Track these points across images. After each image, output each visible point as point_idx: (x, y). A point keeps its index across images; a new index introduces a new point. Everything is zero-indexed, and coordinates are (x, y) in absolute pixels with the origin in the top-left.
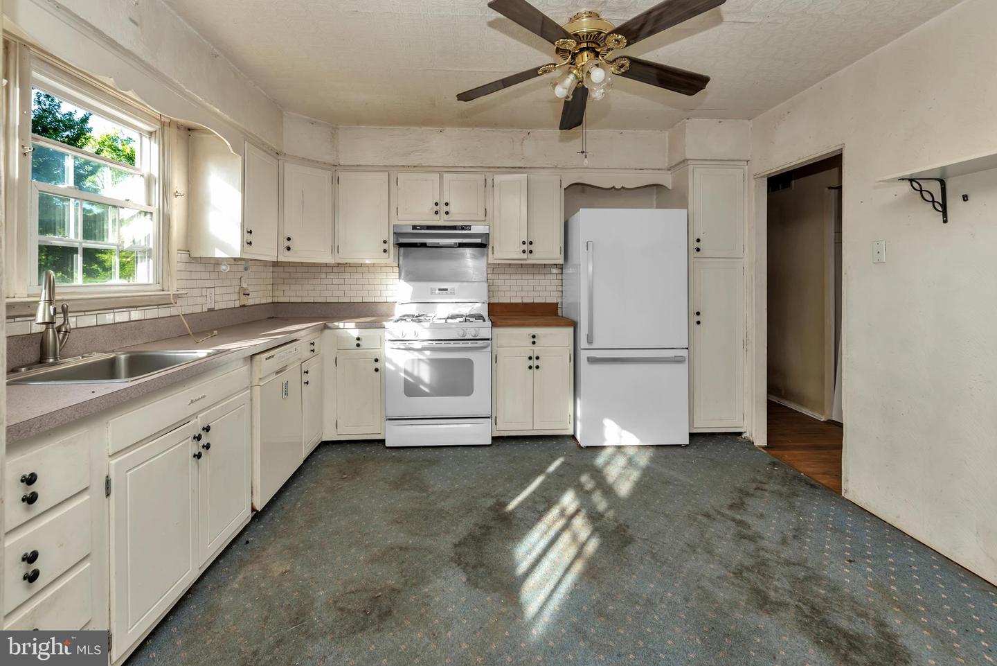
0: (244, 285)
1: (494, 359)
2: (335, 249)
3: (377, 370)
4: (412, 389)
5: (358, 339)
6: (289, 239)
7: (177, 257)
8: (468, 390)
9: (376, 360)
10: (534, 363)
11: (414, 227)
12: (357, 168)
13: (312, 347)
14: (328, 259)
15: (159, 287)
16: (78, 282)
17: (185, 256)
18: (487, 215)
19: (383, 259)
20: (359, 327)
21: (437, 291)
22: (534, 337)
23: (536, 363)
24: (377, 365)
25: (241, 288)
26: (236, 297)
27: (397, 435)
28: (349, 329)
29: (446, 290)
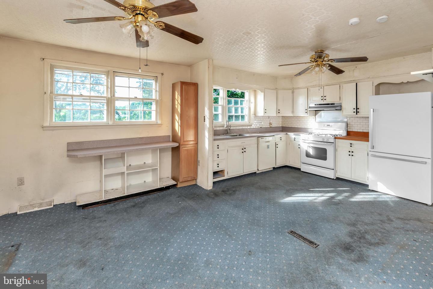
0: (271, 122)
1: (335, 150)
2: (293, 112)
3: (299, 148)
4: (308, 155)
5: (294, 138)
6: (279, 110)
7: (252, 116)
8: (325, 158)
9: (299, 145)
10: (351, 154)
11: (315, 105)
12: (298, 88)
13: (281, 139)
14: (291, 115)
15: (249, 122)
16: (233, 122)
17: (254, 116)
18: (341, 99)
19: (306, 115)
20: (294, 135)
21: (326, 126)
22: (351, 144)
23: (351, 153)
24: (299, 146)
25: (270, 122)
26: (269, 125)
27: (304, 168)
28: (292, 135)
29: (329, 125)
